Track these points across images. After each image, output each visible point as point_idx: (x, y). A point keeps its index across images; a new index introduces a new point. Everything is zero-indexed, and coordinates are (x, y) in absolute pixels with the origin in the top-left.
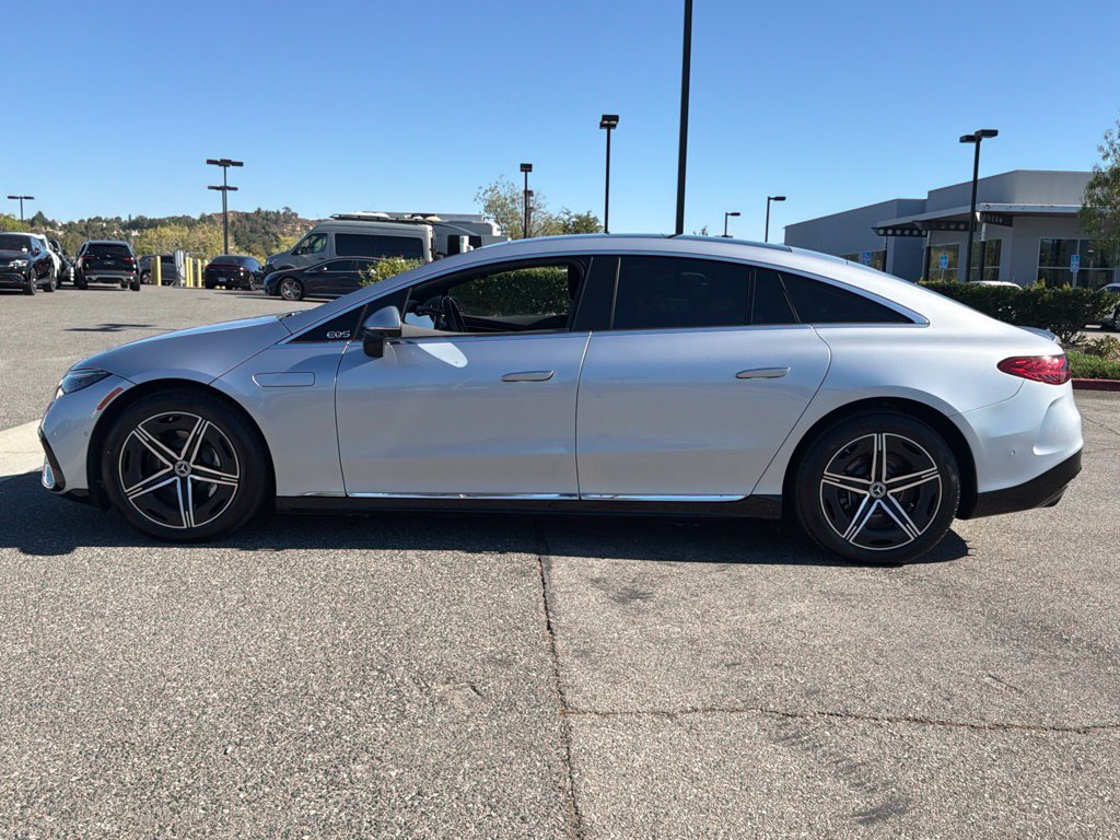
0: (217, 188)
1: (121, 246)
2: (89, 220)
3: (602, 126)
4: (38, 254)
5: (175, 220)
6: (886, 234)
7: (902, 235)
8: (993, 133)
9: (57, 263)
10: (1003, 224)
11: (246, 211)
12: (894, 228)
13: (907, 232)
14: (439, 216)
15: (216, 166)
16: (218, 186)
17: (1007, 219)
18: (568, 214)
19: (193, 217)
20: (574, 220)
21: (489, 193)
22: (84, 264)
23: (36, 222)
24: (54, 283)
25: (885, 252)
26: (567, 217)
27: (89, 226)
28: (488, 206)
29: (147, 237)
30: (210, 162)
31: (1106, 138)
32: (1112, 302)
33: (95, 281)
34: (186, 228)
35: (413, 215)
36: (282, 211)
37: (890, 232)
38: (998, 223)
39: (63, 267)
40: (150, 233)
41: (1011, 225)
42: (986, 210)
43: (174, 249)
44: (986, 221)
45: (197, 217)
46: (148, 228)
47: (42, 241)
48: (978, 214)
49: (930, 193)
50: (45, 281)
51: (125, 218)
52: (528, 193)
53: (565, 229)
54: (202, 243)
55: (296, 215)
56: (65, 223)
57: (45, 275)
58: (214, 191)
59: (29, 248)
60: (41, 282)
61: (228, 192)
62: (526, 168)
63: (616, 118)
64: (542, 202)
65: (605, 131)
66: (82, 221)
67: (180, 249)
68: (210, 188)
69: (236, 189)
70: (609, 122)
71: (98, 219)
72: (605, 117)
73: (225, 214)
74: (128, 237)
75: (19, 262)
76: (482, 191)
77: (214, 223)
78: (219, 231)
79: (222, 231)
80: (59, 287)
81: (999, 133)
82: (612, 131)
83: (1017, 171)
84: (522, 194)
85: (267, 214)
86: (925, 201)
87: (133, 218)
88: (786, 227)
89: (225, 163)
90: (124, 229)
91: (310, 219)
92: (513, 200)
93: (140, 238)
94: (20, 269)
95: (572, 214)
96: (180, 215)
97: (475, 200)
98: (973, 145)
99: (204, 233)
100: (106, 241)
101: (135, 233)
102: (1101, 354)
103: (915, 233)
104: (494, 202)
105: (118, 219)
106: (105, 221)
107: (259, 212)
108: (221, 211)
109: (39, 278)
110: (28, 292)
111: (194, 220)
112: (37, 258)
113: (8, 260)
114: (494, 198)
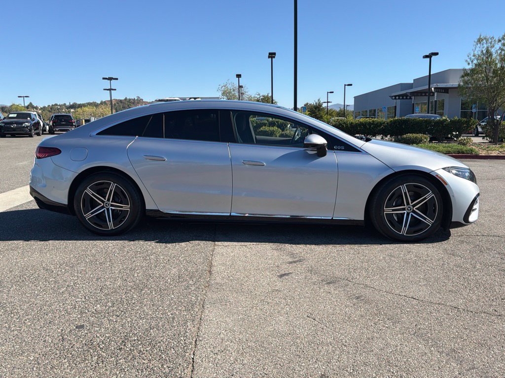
0: (107, 90)
1: (68, 116)
2: (52, 105)
3: (269, 57)
4: (34, 120)
5: (90, 104)
6: (395, 99)
7: (403, 99)
8: (436, 54)
9: (42, 124)
10: (444, 93)
11: (120, 99)
12: (399, 96)
13: (405, 97)
14: (201, 98)
15: (107, 80)
16: (108, 88)
17: (446, 90)
18: (259, 95)
19: (97, 102)
20: (262, 97)
21: (224, 87)
22: (53, 124)
23: (29, 107)
24: (41, 132)
25: (396, 106)
26: (259, 96)
27: (52, 108)
28: (223, 93)
29: (78, 112)
30: (104, 79)
31: (468, 56)
32: (474, 124)
33: (58, 131)
34: (95, 107)
35: (190, 98)
36: (136, 98)
37: (397, 98)
38: (442, 92)
39: (44, 125)
40: (79, 110)
41: (448, 93)
42: (436, 87)
43: (89, 116)
44: (437, 92)
45: (99, 103)
46: (78, 108)
47: (35, 115)
48: (433, 89)
49: (414, 80)
50: (37, 131)
51: (68, 104)
52: (240, 87)
53: (258, 101)
54: (102, 114)
55: (142, 100)
56: (42, 107)
57: (37, 129)
58: (106, 91)
59: (31, 118)
60: (36, 132)
61: (112, 91)
62: (239, 76)
63: (274, 54)
64: (246, 90)
65: (270, 59)
66: (49, 106)
67: (93, 116)
68: (104, 89)
69: (115, 90)
70: (272, 55)
71: (56, 105)
72: (270, 54)
73: (111, 101)
74: (69, 112)
75: (27, 124)
76: (220, 87)
77: (107, 105)
78: (109, 108)
79: (110, 108)
80: (43, 134)
81: (439, 54)
82: (273, 59)
83: (450, 70)
84: (237, 87)
85: (130, 100)
86: (412, 84)
87: (71, 104)
88: (355, 97)
89: (110, 79)
90: (67, 109)
91: (149, 101)
92: (234, 90)
93: (75, 112)
94: (27, 127)
95: (261, 95)
96: (92, 102)
97: (218, 90)
98: (428, 59)
99: (102, 109)
100: (60, 114)
101: (72, 110)
102: (464, 144)
103: (408, 97)
104: (226, 91)
105: (65, 104)
106: (59, 105)
107: (126, 99)
108: (109, 99)
109: (35, 130)
110: (31, 136)
111: (98, 104)
112: (34, 122)
113: (22, 123)
114: (226, 90)
